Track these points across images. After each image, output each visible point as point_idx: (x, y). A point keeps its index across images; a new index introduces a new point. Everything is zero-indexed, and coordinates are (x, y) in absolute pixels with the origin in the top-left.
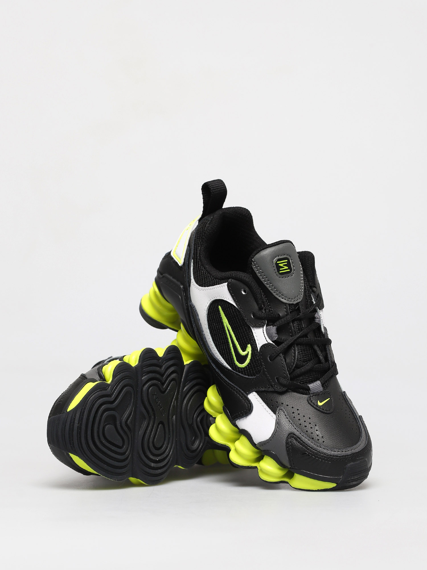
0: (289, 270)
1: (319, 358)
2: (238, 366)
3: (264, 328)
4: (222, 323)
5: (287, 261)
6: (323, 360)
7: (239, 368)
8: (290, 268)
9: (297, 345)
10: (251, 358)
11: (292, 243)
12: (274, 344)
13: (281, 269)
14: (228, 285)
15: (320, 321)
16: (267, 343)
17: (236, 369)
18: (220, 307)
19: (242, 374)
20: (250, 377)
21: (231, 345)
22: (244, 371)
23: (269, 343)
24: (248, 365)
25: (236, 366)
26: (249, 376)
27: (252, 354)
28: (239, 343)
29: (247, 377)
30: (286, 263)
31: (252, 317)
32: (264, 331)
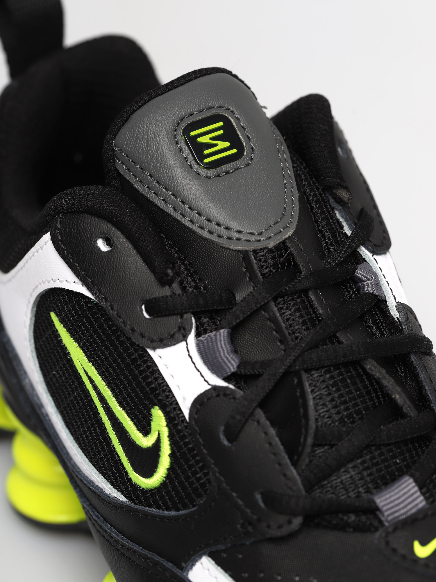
0: (234, 151)
1: (392, 402)
2: (140, 487)
3: (188, 341)
4: (70, 362)
5: (221, 124)
6: (408, 408)
7: (144, 491)
8: (235, 143)
9: (308, 371)
10: (172, 449)
11: (230, 73)
12: (231, 386)
13: (206, 152)
14: (54, 240)
15: (378, 285)
16: (209, 387)
17: (138, 497)
18: (53, 315)
19: (159, 507)
20: (182, 512)
21: (108, 425)
22: (162, 497)
23: (215, 388)
24: (168, 477)
25: (136, 488)
26: (178, 510)
27: (171, 436)
28: (127, 413)
29: (173, 513)
30: (221, 132)
31: (146, 316)
32: (191, 354)
